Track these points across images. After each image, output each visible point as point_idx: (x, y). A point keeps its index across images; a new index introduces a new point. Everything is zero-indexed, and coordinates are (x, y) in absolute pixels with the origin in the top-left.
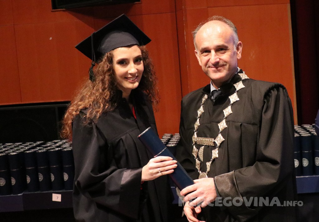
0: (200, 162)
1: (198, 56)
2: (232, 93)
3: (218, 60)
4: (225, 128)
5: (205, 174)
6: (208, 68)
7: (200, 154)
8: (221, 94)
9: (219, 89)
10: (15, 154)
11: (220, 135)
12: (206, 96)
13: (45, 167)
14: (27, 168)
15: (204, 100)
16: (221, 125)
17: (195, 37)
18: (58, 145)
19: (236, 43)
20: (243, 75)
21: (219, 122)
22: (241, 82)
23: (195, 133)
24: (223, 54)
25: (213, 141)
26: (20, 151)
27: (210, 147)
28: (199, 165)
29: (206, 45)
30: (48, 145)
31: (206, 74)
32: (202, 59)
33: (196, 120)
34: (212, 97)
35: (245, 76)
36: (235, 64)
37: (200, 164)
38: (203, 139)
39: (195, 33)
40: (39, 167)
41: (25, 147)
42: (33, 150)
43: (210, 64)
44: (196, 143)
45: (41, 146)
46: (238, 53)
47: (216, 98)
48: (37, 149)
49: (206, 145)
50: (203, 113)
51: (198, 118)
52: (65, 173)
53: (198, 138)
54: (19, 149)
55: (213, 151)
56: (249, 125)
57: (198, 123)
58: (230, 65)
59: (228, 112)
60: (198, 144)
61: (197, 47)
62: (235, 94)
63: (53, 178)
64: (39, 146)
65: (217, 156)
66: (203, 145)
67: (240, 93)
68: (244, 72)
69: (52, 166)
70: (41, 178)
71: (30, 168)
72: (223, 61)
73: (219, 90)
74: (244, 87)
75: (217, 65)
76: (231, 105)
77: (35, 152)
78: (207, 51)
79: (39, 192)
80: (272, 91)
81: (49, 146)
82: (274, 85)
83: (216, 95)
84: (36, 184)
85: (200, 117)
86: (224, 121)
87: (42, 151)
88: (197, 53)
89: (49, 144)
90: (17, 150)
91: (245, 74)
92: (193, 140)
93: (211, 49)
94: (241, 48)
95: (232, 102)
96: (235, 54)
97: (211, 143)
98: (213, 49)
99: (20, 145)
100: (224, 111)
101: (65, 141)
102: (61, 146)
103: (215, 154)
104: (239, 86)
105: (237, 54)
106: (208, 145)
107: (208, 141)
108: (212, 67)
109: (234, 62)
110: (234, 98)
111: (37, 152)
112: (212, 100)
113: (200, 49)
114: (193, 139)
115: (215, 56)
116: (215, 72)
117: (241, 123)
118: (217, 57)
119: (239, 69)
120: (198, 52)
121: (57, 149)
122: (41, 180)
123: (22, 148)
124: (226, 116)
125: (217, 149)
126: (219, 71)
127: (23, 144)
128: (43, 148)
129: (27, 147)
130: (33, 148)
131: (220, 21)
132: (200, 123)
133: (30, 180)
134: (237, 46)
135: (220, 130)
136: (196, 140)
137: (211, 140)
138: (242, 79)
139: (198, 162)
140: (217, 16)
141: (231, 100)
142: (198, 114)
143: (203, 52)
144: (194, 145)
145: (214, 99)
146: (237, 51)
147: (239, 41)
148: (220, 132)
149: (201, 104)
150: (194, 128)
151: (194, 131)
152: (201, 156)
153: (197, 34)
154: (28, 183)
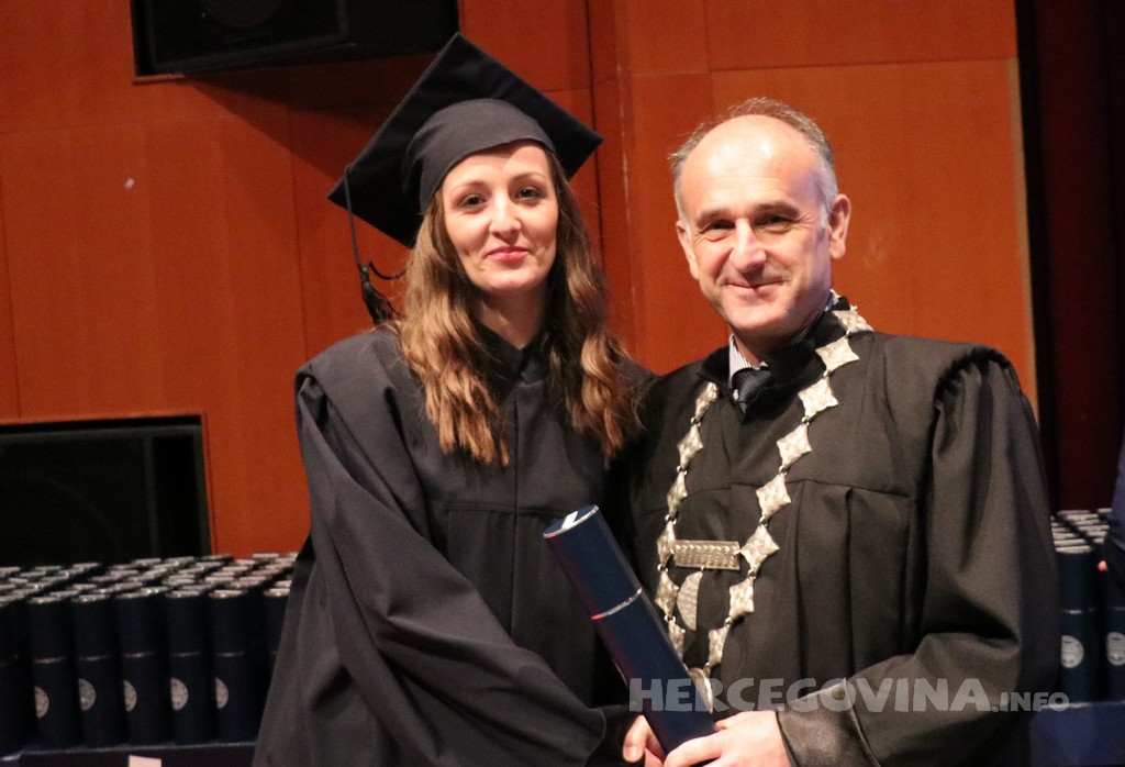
0: (683, 631)
1: (686, 242)
2: (811, 380)
3: (761, 257)
4: (784, 507)
5: (699, 673)
6: (721, 285)
7: (685, 602)
8: (770, 382)
9: (763, 364)
11: (762, 531)
12: (711, 390)
13: (105, 657)
14: (38, 661)
15: (701, 404)
16: (767, 497)
17: (678, 173)
19: (828, 199)
21: (760, 485)
22: (844, 342)
23: (670, 527)
24: (780, 237)
25: (737, 552)
27: (724, 574)
28: (682, 642)
29: (718, 200)
30: (117, 575)
31: (715, 307)
32: (701, 253)
33: (673, 478)
34: (736, 395)
35: (858, 322)
36: (823, 274)
37: (682, 637)
38: (700, 545)
39: (681, 159)
40: (82, 659)
41: (29, 584)
42: (59, 595)
43: (731, 271)
44: (670, 562)
45: (89, 580)
46: (835, 235)
47: (750, 398)
48: (75, 593)
49: (708, 566)
50: (699, 452)
51: (681, 470)
53: (680, 545)
54: (11, 590)
55: (734, 591)
56: (877, 495)
57: (680, 489)
58: (803, 279)
59: (796, 446)
60: (677, 564)
61: (684, 210)
62: (823, 384)
63: (131, 698)
64: (81, 578)
65: (750, 607)
66: (698, 569)
67: (839, 380)
68: (852, 308)
69: (128, 656)
70: (88, 697)
71: (47, 661)
72: (778, 264)
73: (762, 368)
74: (856, 358)
75: (754, 277)
77: (66, 602)
78: (720, 222)
79: (80, 750)
80: (963, 373)
81: (120, 581)
82: (969, 351)
83: (750, 384)
84: (70, 718)
85: (688, 468)
86: (780, 480)
87: (94, 598)
88: (683, 231)
89: (118, 572)
92: (662, 550)
94: (844, 221)
95: (809, 413)
96: (822, 238)
97: (728, 559)
98: (743, 217)
99: (13, 575)
100: (781, 444)
101: (177, 564)
102: (164, 582)
103: (742, 599)
104: (837, 354)
105: (830, 238)
106: (715, 567)
107: (717, 553)
109: (818, 269)
110: (817, 398)
111: (76, 601)
112: (734, 404)
113: (698, 214)
114: (660, 548)
115: (751, 241)
116: (749, 302)
117: (848, 489)
118: (759, 245)
119: (836, 296)
120: (688, 229)
121: (149, 591)
122: (89, 706)
123: (20, 587)
124: (786, 461)
125: (748, 582)
127: (22, 571)
128: (98, 589)
129: (37, 581)
130: (60, 586)
131: (772, 116)
132: (687, 488)
133: (47, 705)
134: (830, 210)
135: (763, 513)
136: (672, 552)
137: (727, 549)
138: (848, 332)
139: (677, 632)
140: (763, 100)
141: (805, 404)
142: (679, 457)
143: (707, 229)
144: (662, 569)
145: (742, 399)
146: (829, 228)
147: (841, 192)
148: (761, 520)
149: (692, 420)
150: (667, 508)
151: (667, 517)
152: (687, 608)
153: (688, 161)
154: (40, 715)
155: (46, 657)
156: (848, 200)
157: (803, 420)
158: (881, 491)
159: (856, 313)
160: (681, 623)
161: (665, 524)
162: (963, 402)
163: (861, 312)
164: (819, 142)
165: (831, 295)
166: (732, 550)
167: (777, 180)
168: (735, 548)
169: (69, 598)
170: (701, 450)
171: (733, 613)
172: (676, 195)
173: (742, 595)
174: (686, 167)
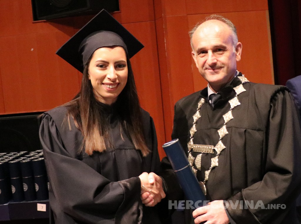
0: (197, 170)
2: (232, 97)
3: (215, 61)
4: (226, 135)
6: (205, 70)
7: (197, 163)
11: (220, 142)
12: (202, 100)
13: (30, 177)
14: (12, 178)
15: (200, 104)
16: (221, 132)
17: (192, 37)
18: (41, 155)
19: (235, 44)
20: (242, 79)
21: (219, 129)
22: (241, 86)
23: (191, 140)
24: (221, 55)
25: (213, 149)
26: (5, 161)
27: (209, 154)
29: (203, 45)
30: (32, 154)
31: (203, 76)
32: (199, 60)
34: (210, 101)
35: (245, 79)
36: (234, 66)
38: (201, 146)
39: (192, 33)
40: (24, 178)
41: (9, 158)
42: (17, 160)
43: (207, 66)
44: (192, 150)
45: (25, 156)
46: (238, 54)
48: (21, 159)
49: (204, 152)
51: (194, 123)
53: (194, 145)
54: (4, 159)
55: (212, 159)
56: (253, 131)
57: (194, 129)
58: (228, 68)
59: (229, 117)
60: (194, 151)
61: (193, 48)
62: (236, 98)
63: (37, 188)
64: (22, 156)
65: (217, 164)
66: (201, 153)
67: (241, 97)
69: (36, 176)
70: (26, 188)
71: (14, 178)
72: (220, 63)
73: (218, 94)
74: (245, 90)
75: (214, 67)
76: (231, 110)
77: (19, 162)
78: (203, 51)
79: (24, 202)
80: (278, 94)
81: (33, 156)
82: (279, 88)
83: (214, 99)
84: (21, 194)
85: (196, 123)
86: (224, 127)
87: (26, 161)
88: (194, 54)
90: (2, 160)
92: (189, 146)
94: (240, 50)
95: (232, 107)
96: (234, 55)
97: (210, 150)
98: (210, 50)
99: (5, 155)
100: (224, 116)
104: (239, 89)
105: (236, 55)
106: (206, 152)
107: (207, 148)
108: (209, 69)
109: (232, 65)
110: (234, 102)
111: (21, 162)
113: (197, 49)
115: (212, 56)
116: (212, 74)
117: (245, 129)
121: (41, 159)
122: (26, 190)
123: (6, 158)
124: (226, 121)
125: (217, 157)
126: (217, 73)
127: (7, 154)
128: (27, 158)
129: (11, 157)
130: (17, 158)
131: (218, 20)
132: (197, 129)
133: (15, 190)
134: (236, 47)
135: (220, 137)
136: (192, 147)
137: (210, 147)
138: (242, 83)
139: (195, 171)
140: (215, 15)
141: (231, 104)
142: (193, 120)
143: (200, 53)
144: (190, 152)
145: (212, 103)
146: (236, 52)
147: (238, 42)
148: (220, 139)
149: (197, 109)
150: (190, 135)
151: (191, 137)
152: (198, 165)
153: (194, 33)
154: (13, 193)
155: (14, 177)
156: (241, 44)
157: (231, 109)
158: (255, 130)
159: (244, 77)
161: (190, 139)
162: (278, 103)
163: (245, 76)
164: (232, 27)
165: (237, 72)
166: (211, 148)
167: (219, 38)
168: (212, 147)
170: (200, 118)
171: (212, 166)
172: (191, 44)
173: (215, 161)
174: (193, 35)
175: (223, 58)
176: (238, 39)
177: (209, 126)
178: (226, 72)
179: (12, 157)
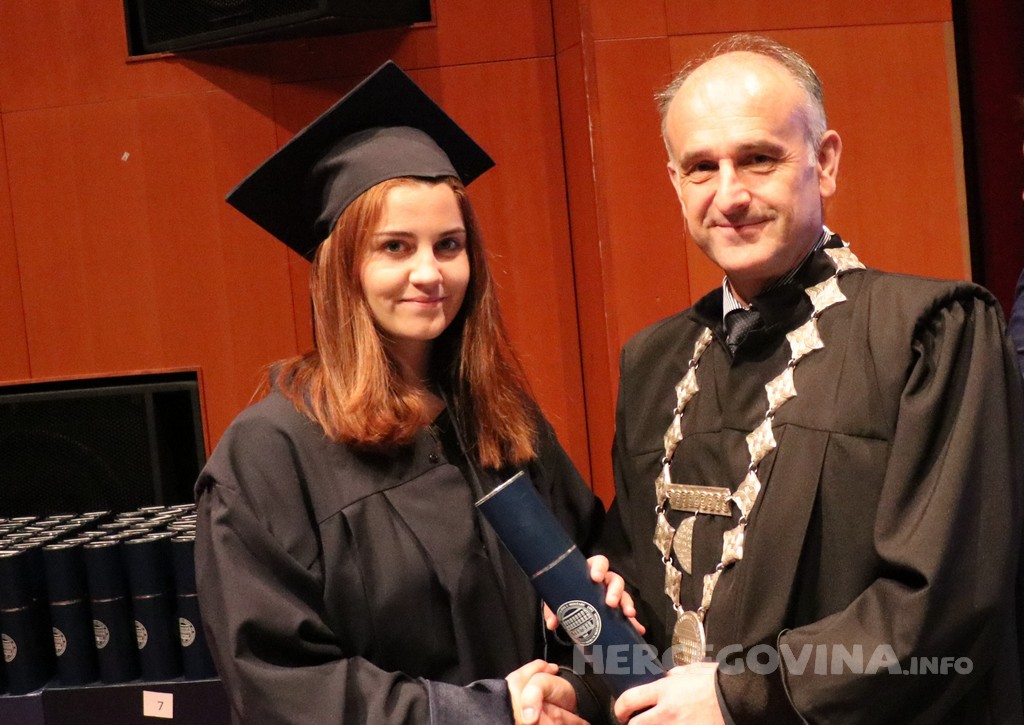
0: (680, 573)
1: (677, 181)
2: (797, 322)
3: (744, 198)
4: (770, 452)
5: (693, 617)
6: (709, 227)
7: (681, 546)
8: (758, 324)
9: (752, 304)
10: (14, 556)
11: (752, 478)
12: (707, 335)
13: (117, 598)
14: (54, 604)
15: (699, 346)
16: (755, 442)
17: (665, 113)
18: (158, 523)
19: (814, 136)
20: (841, 256)
21: (749, 429)
22: (833, 282)
23: (666, 469)
24: (764, 177)
25: (728, 499)
26: (29, 545)
27: (717, 518)
28: (677, 585)
29: (701, 140)
30: (124, 522)
33: (670, 420)
34: (728, 338)
35: (851, 260)
36: (812, 214)
37: (679, 579)
38: (693, 489)
39: (666, 100)
40: (96, 601)
41: (44, 532)
42: (72, 541)
43: (715, 213)
44: (666, 504)
45: (99, 527)
46: (825, 173)
47: (740, 339)
48: (88, 539)
49: (701, 511)
50: (694, 395)
51: (677, 412)
52: (186, 621)
53: (672, 487)
54: (27, 538)
55: (728, 536)
56: (856, 439)
57: (675, 432)
58: (789, 220)
59: (782, 391)
60: (673, 507)
62: (810, 326)
63: (142, 637)
64: (92, 526)
65: (739, 554)
66: (693, 514)
67: (828, 321)
68: (846, 244)
69: (137, 597)
70: (102, 637)
71: (64, 604)
72: (763, 204)
73: (751, 308)
74: (843, 298)
75: (739, 218)
76: (792, 365)
77: (79, 547)
78: (704, 164)
79: (97, 685)
80: (944, 311)
81: (127, 528)
82: (952, 289)
83: (739, 327)
84: (87, 657)
85: (684, 410)
86: (767, 424)
87: (105, 544)
88: (674, 172)
89: (125, 519)
90: (19, 541)
91: (848, 250)
92: (659, 492)
93: (718, 159)
94: (835, 157)
95: (796, 355)
97: (720, 505)
98: (727, 158)
99: (30, 524)
101: (180, 510)
102: (169, 528)
103: (733, 545)
104: (825, 295)
105: (820, 176)
106: (708, 512)
107: (709, 498)
108: (721, 226)
109: (806, 209)
110: (804, 340)
111: (88, 546)
112: (726, 349)
113: (682, 156)
114: (657, 490)
115: (734, 182)
116: (733, 241)
117: (827, 434)
118: (741, 186)
119: (828, 233)
120: (677, 171)
121: (155, 537)
122: (104, 645)
123: (35, 535)
124: (772, 405)
125: (740, 528)
126: (750, 239)
127: (37, 520)
128: (108, 535)
129: (51, 529)
130: (73, 533)
131: (757, 52)
132: (683, 432)
133: (65, 645)
134: (819, 148)
135: (753, 459)
136: (668, 495)
137: (719, 495)
138: (838, 271)
139: (674, 574)
140: (747, 37)
141: (792, 347)
142: (676, 399)
143: (693, 171)
144: (660, 511)
146: (820, 167)
147: (829, 128)
148: (751, 465)
149: (690, 363)
150: (664, 450)
151: (664, 460)
152: (684, 553)
153: (674, 100)
154: (59, 654)
155: (62, 600)
156: (838, 137)
157: (790, 362)
158: (859, 436)
160: (677, 565)
161: (661, 466)
165: (823, 233)
166: (724, 497)
167: (759, 118)
168: (726, 494)
169: (82, 544)
170: (697, 392)
171: (725, 559)
172: (663, 136)
174: (671, 106)
175: (771, 187)
176: (828, 121)
177: (718, 422)
178: (781, 235)
179: (57, 532)
